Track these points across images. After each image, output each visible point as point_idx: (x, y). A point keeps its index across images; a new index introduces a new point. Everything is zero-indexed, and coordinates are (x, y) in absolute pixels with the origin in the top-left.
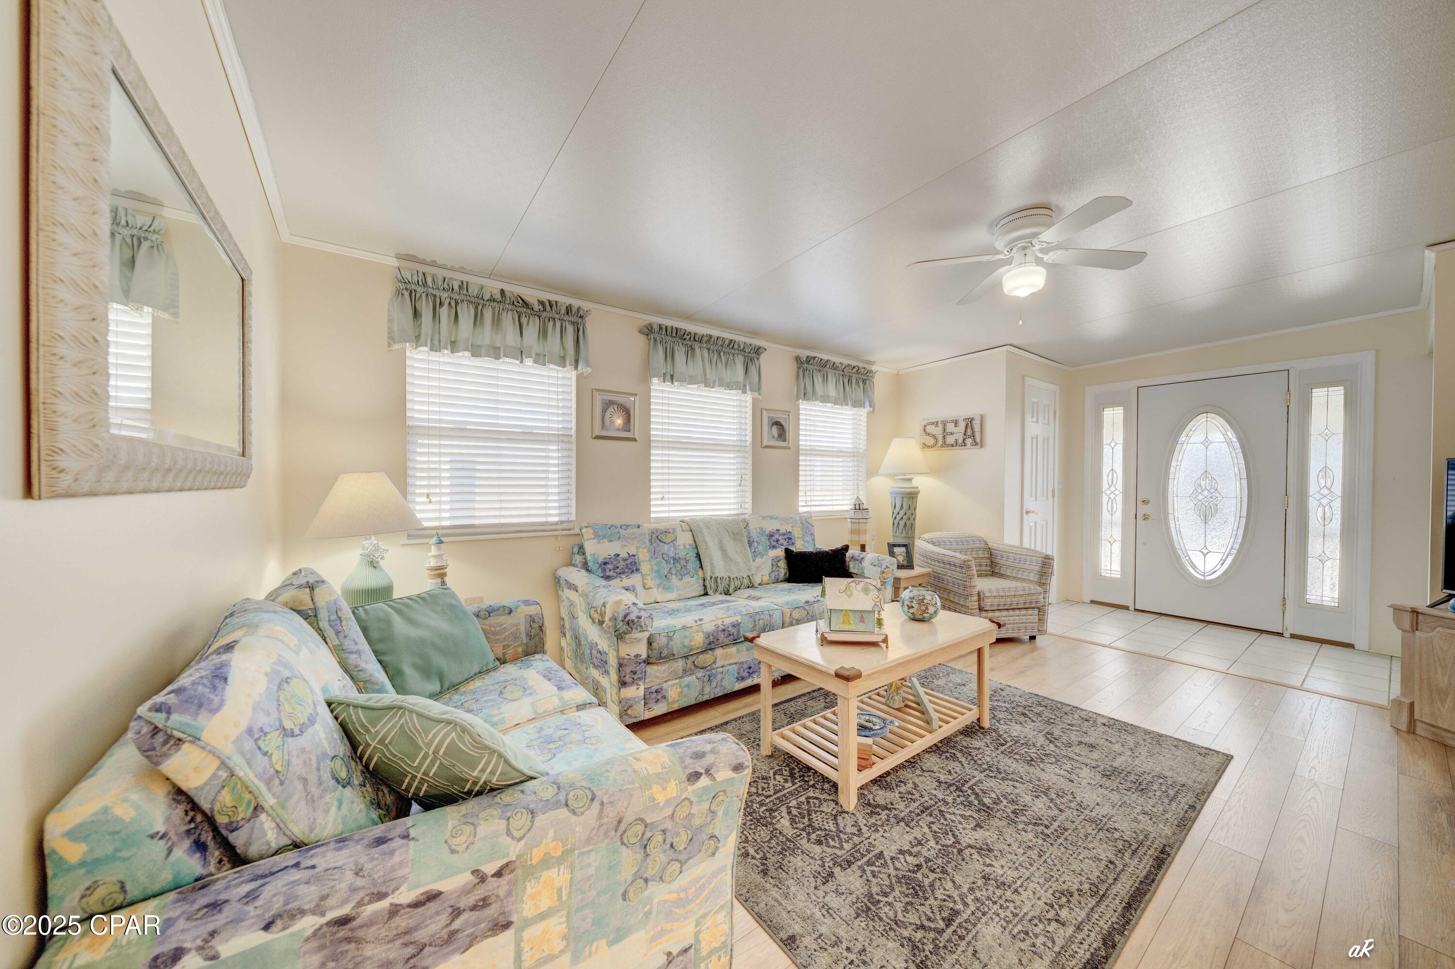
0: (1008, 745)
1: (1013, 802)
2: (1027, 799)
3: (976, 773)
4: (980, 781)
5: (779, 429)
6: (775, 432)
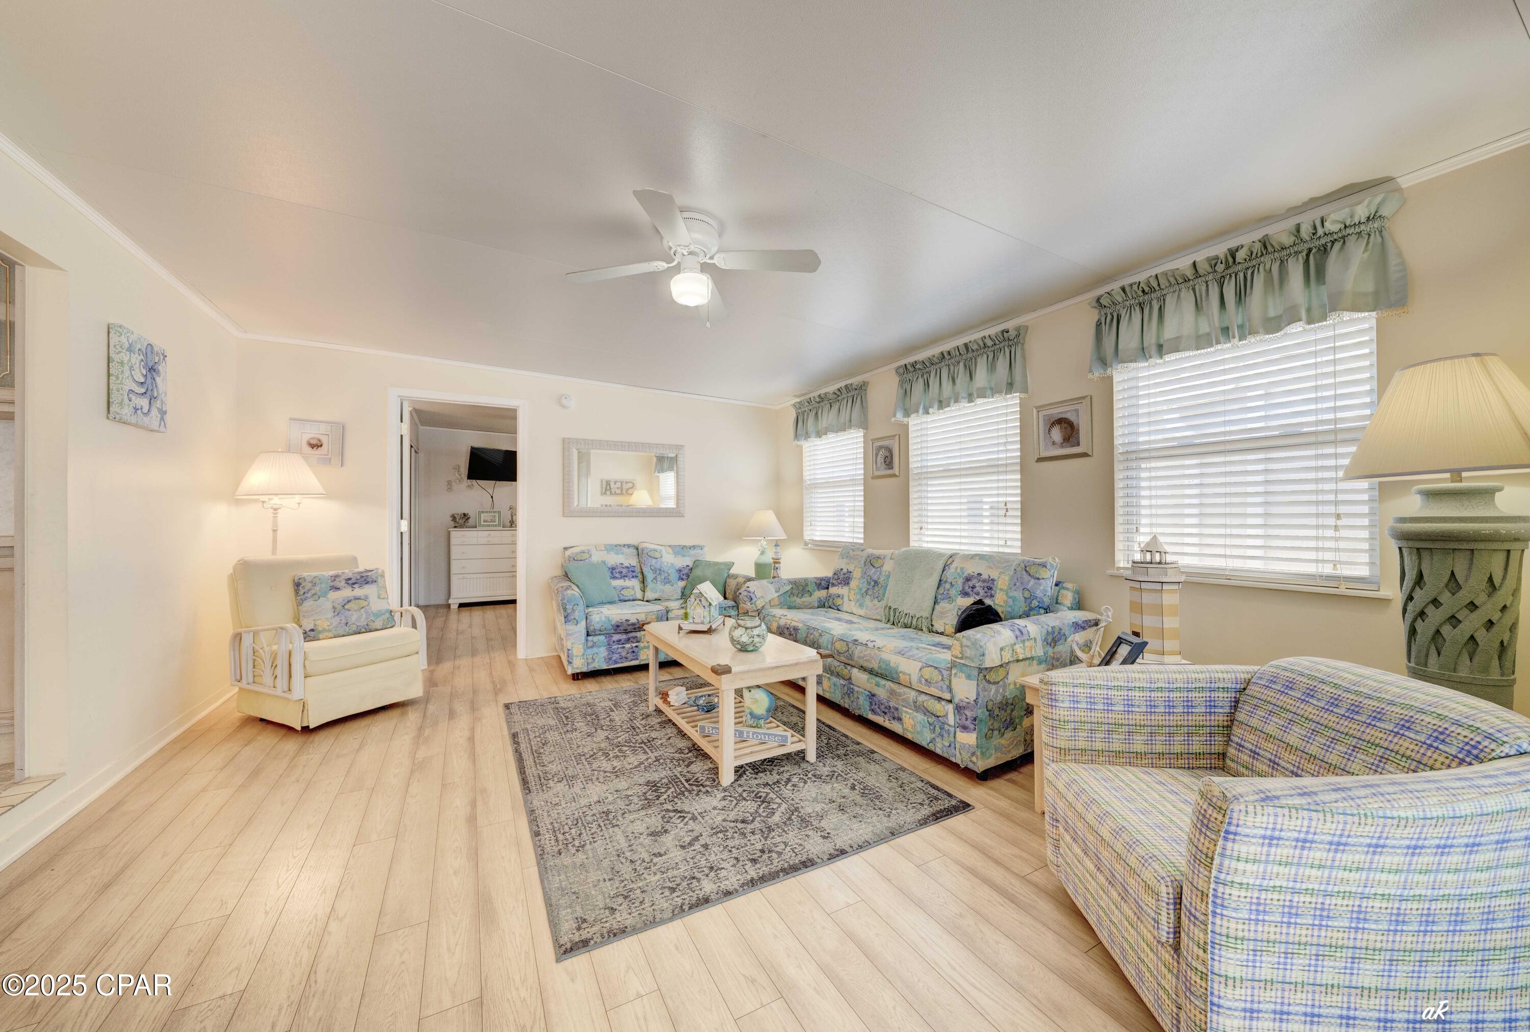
5: (1066, 428)
6: (1057, 434)
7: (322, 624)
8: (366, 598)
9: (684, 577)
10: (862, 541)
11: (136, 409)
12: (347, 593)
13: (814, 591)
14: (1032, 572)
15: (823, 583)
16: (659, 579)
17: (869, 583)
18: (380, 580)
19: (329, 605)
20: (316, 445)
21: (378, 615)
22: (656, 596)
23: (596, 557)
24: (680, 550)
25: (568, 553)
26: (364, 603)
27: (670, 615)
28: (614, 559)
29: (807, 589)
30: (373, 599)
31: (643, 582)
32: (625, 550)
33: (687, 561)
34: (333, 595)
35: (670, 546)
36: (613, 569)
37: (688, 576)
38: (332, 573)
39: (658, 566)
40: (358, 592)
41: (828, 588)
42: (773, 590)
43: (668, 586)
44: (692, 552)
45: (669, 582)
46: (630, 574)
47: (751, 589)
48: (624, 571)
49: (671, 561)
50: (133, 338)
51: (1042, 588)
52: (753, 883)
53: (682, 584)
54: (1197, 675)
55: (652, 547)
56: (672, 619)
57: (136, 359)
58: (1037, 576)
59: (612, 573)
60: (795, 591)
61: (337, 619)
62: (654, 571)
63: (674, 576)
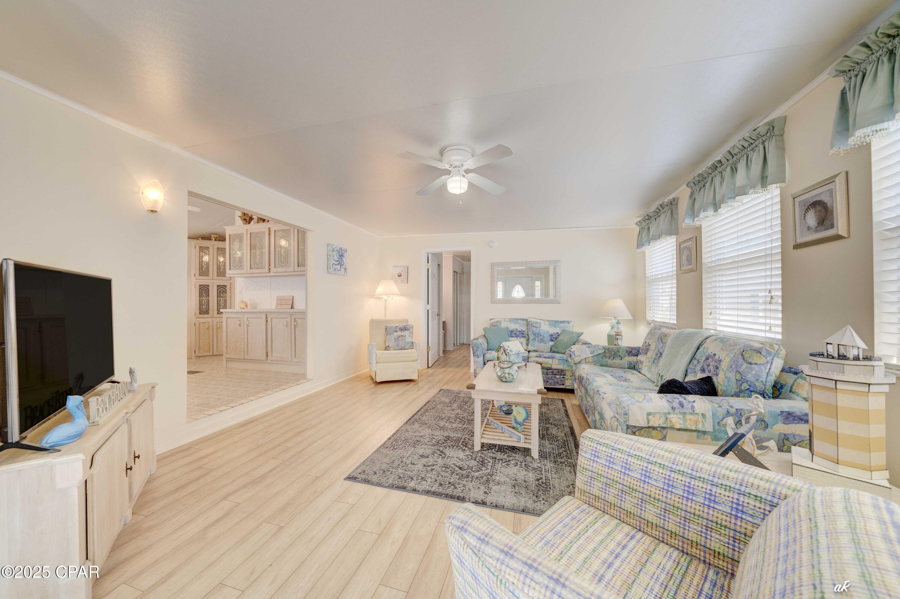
0: (461, 443)
1: (451, 422)
2: (447, 425)
3: (467, 427)
4: (464, 425)
5: (820, 211)
6: (812, 219)
7: (391, 345)
8: (405, 336)
9: (554, 339)
10: (675, 322)
11: (335, 269)
12: (399, 333)
13: (625, 356)
14: (746, 356)
15: (634, 351)
16: (537, 339)
17: (657, 354)
18: (411, 329)
19: (393, 338)
20: (400, 276)
21: (408, 343)
22: (535, 349)
23: (504, 325)
24: (555, 323)
25: (492, 321)
26: (404, 338)
27: (530, 360)
28: (513, 326)
29: (619, 354)
30: (407, 336)
31: (528, 340)
32: (520, 322)
33: (558, 330)
34: (395, 334)
35: (548, 321)
36: (512, 331)
37: (556, 338)
38: (396, 325)
39: (537, 332)
40: (403, 333)
41: (637, 356)
42: (589, 352)
43: (542, 344)
44: (562, 325)
45: (543, 341)
46: (521, 335)
47: (573, 350)
48: (518, 333)
49: (546, 329)
50: (334, 247)
51: (753, 372)
52: (428, 493)
53: (551, 343)
54: (727, 472)
55: (535, 320)
56: (530, 362)
57: (335, 253)
58: (750, 361)
59: (511, 334)
60: (608, 355)
61: (395, 343)
62: (534, 334)
63: (547, 338)
